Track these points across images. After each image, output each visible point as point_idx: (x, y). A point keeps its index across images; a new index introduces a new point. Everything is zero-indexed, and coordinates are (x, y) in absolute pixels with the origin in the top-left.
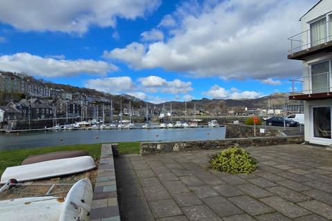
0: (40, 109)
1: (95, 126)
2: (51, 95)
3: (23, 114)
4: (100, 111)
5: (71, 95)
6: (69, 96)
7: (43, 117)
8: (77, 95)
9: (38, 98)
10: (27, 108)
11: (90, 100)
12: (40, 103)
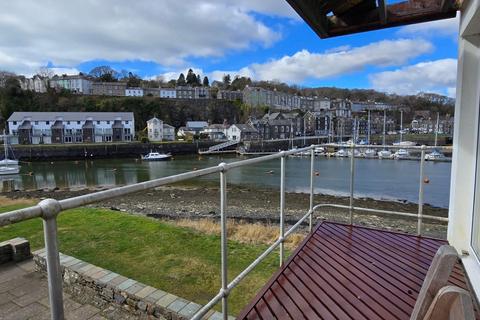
0: (279, 126)
1: (341, 151)
2: (301, 105)
3: (260, 133)
4: (363, 125)
5: (329, 104)
6: (325, 105)
7: (282, 136)
8: (337, 103)
9: (282, 111)
10: (265, 126)
11: (356, 108)
12: (283, 118)
